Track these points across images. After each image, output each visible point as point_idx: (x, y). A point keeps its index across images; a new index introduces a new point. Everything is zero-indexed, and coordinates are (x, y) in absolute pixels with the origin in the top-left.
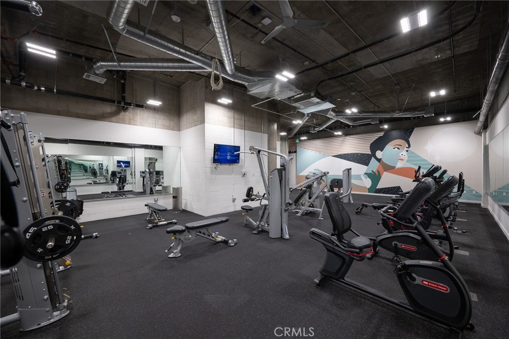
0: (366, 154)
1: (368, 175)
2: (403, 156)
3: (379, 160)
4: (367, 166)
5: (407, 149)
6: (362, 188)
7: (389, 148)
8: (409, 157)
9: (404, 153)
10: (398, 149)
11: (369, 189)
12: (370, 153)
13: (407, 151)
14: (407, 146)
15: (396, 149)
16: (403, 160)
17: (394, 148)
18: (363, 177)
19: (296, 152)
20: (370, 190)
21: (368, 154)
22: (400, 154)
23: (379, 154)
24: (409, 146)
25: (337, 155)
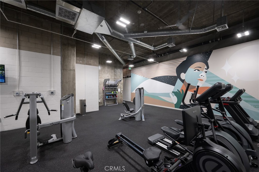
0: (173, 76)
1: (175, 93)
2: (203, 76)
3: (183, 81)
4: (174, 86)
5: (206, 70)
6: (170, 104)
7: (191, 70)
8: (207, 77)
9: (203, 74)
10: (198, 70)
11: (175, 104)
12: (176, 75)
13: (206, 72)
14: (206, 67)
15: (197, 71)
16: (202, 80)
17: (195, 70)
18: (171, 95)
19: (130, 77)
20: (176, 106)
21: (175, 76)
22: (200, 75)
23: (183, 76)
24: (208, 67)
25: (154, 78)
